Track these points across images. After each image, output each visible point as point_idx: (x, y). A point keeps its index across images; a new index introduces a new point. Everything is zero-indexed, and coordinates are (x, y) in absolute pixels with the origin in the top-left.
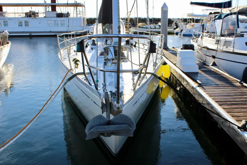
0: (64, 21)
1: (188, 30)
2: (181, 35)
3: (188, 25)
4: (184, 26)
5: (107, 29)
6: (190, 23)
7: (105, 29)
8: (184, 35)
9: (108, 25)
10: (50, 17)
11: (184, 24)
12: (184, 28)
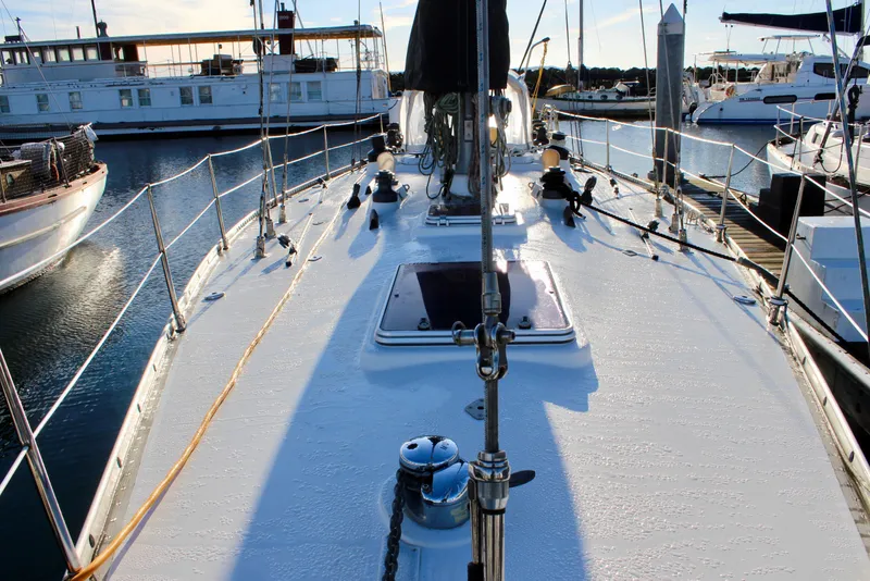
0: (319, 82)
1: (714, 105)
2: (691, 122)
3: (712, 91)
4: (701, 92)
5: (450, 118)
6: (720, 81)
7: (440, 118)
8: (703, 123)
9: (454, 102)
10: (277, 73)
11: (701, 86)
12: (702, 98)
